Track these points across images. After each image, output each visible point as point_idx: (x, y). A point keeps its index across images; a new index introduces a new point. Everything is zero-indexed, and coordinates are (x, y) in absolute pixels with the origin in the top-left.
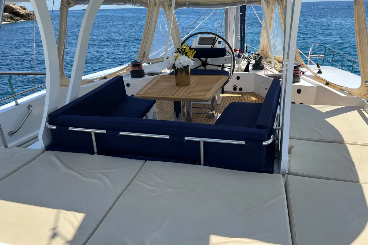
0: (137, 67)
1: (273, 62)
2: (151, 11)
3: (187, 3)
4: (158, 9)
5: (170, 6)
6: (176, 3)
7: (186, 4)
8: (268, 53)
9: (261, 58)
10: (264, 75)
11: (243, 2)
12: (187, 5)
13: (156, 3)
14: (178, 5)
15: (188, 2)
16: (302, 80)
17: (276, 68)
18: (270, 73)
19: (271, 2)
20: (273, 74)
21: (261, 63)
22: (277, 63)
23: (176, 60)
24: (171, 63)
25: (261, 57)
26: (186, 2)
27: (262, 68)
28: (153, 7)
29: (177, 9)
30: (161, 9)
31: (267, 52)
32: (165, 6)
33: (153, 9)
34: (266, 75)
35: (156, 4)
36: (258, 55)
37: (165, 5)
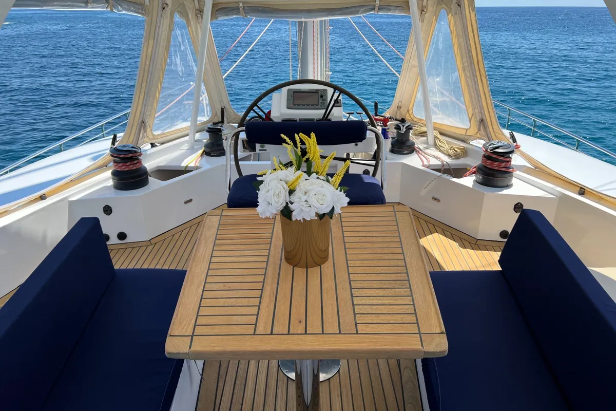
0: (128, 164)
1: (431, 134)
2: (154, 24)
3: (241, 5)
4: (172, 17)
5: (198, 12)
6: (214, 5)
7: (238, 8)
8: (410, 112)
9: (409, 128)
10: (423, 166)
11: (369, 7)
12: (242, 11)
13: (167, 4)
14: (219, 10)
15: (244, 3)
16: (514, 181)
17: (441, 148)
18: (434, 162)
19: (430, 8)
20: (440, 163)
21: (408, 140)
22: (439, 136)
23: (291, 192)
24: (277, 203)
25: (409, 126)
26: (238, 3)
27: (411, 149)
28: (160, 15)
29: (217, 18)
30: (177, 18)
31: (408, 111)
32: (188, 11)
33: (158, 20)
34: (428, 167)
35: (165, 5)
36: (403, 121)
37: (187, 8)
